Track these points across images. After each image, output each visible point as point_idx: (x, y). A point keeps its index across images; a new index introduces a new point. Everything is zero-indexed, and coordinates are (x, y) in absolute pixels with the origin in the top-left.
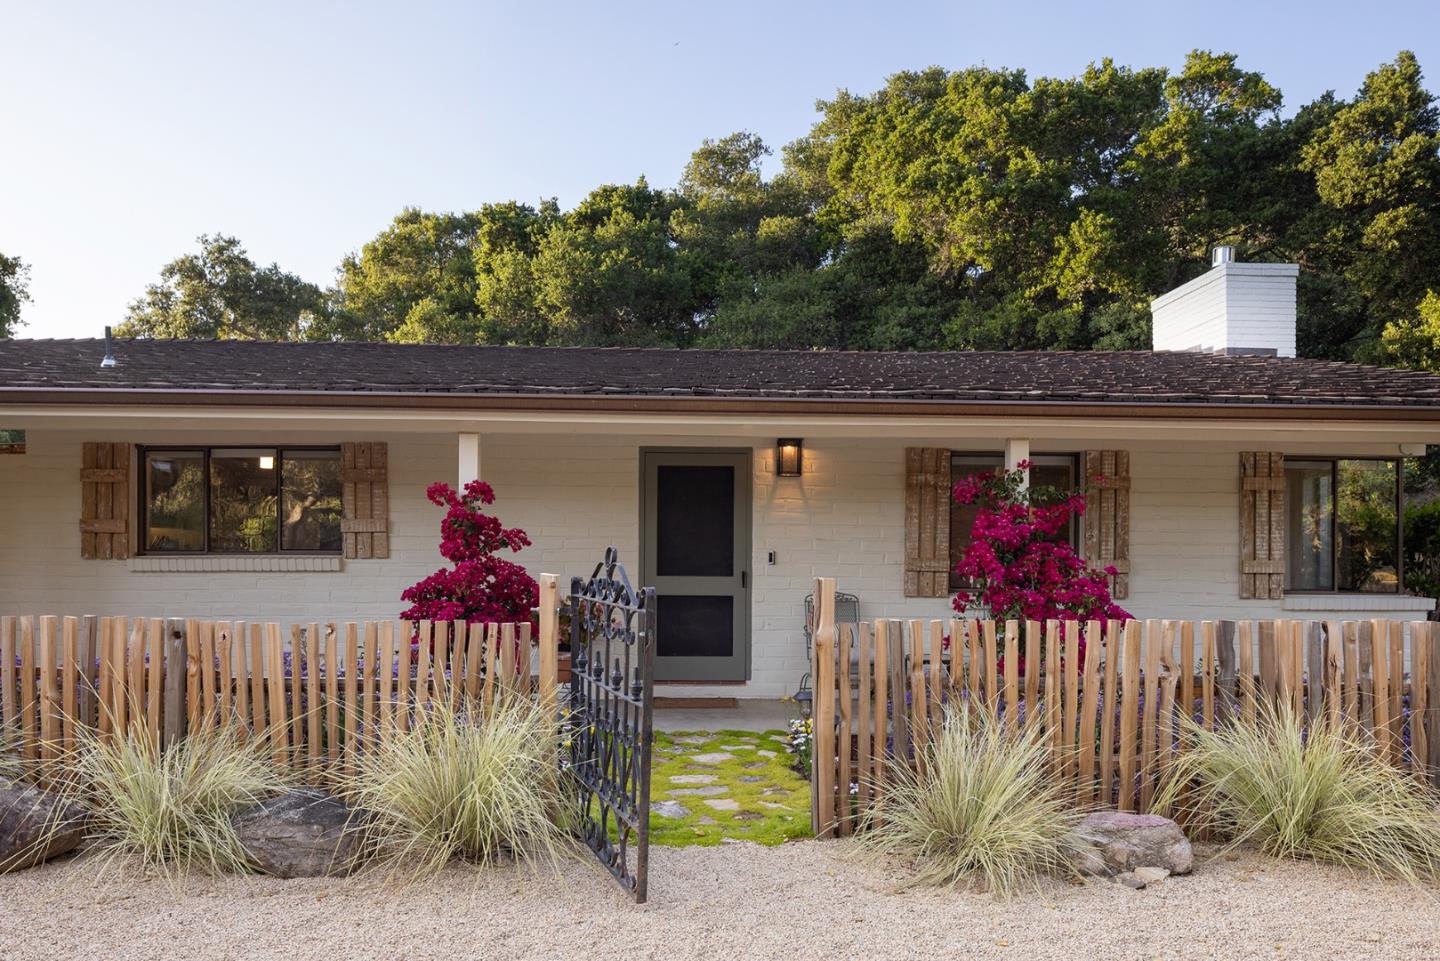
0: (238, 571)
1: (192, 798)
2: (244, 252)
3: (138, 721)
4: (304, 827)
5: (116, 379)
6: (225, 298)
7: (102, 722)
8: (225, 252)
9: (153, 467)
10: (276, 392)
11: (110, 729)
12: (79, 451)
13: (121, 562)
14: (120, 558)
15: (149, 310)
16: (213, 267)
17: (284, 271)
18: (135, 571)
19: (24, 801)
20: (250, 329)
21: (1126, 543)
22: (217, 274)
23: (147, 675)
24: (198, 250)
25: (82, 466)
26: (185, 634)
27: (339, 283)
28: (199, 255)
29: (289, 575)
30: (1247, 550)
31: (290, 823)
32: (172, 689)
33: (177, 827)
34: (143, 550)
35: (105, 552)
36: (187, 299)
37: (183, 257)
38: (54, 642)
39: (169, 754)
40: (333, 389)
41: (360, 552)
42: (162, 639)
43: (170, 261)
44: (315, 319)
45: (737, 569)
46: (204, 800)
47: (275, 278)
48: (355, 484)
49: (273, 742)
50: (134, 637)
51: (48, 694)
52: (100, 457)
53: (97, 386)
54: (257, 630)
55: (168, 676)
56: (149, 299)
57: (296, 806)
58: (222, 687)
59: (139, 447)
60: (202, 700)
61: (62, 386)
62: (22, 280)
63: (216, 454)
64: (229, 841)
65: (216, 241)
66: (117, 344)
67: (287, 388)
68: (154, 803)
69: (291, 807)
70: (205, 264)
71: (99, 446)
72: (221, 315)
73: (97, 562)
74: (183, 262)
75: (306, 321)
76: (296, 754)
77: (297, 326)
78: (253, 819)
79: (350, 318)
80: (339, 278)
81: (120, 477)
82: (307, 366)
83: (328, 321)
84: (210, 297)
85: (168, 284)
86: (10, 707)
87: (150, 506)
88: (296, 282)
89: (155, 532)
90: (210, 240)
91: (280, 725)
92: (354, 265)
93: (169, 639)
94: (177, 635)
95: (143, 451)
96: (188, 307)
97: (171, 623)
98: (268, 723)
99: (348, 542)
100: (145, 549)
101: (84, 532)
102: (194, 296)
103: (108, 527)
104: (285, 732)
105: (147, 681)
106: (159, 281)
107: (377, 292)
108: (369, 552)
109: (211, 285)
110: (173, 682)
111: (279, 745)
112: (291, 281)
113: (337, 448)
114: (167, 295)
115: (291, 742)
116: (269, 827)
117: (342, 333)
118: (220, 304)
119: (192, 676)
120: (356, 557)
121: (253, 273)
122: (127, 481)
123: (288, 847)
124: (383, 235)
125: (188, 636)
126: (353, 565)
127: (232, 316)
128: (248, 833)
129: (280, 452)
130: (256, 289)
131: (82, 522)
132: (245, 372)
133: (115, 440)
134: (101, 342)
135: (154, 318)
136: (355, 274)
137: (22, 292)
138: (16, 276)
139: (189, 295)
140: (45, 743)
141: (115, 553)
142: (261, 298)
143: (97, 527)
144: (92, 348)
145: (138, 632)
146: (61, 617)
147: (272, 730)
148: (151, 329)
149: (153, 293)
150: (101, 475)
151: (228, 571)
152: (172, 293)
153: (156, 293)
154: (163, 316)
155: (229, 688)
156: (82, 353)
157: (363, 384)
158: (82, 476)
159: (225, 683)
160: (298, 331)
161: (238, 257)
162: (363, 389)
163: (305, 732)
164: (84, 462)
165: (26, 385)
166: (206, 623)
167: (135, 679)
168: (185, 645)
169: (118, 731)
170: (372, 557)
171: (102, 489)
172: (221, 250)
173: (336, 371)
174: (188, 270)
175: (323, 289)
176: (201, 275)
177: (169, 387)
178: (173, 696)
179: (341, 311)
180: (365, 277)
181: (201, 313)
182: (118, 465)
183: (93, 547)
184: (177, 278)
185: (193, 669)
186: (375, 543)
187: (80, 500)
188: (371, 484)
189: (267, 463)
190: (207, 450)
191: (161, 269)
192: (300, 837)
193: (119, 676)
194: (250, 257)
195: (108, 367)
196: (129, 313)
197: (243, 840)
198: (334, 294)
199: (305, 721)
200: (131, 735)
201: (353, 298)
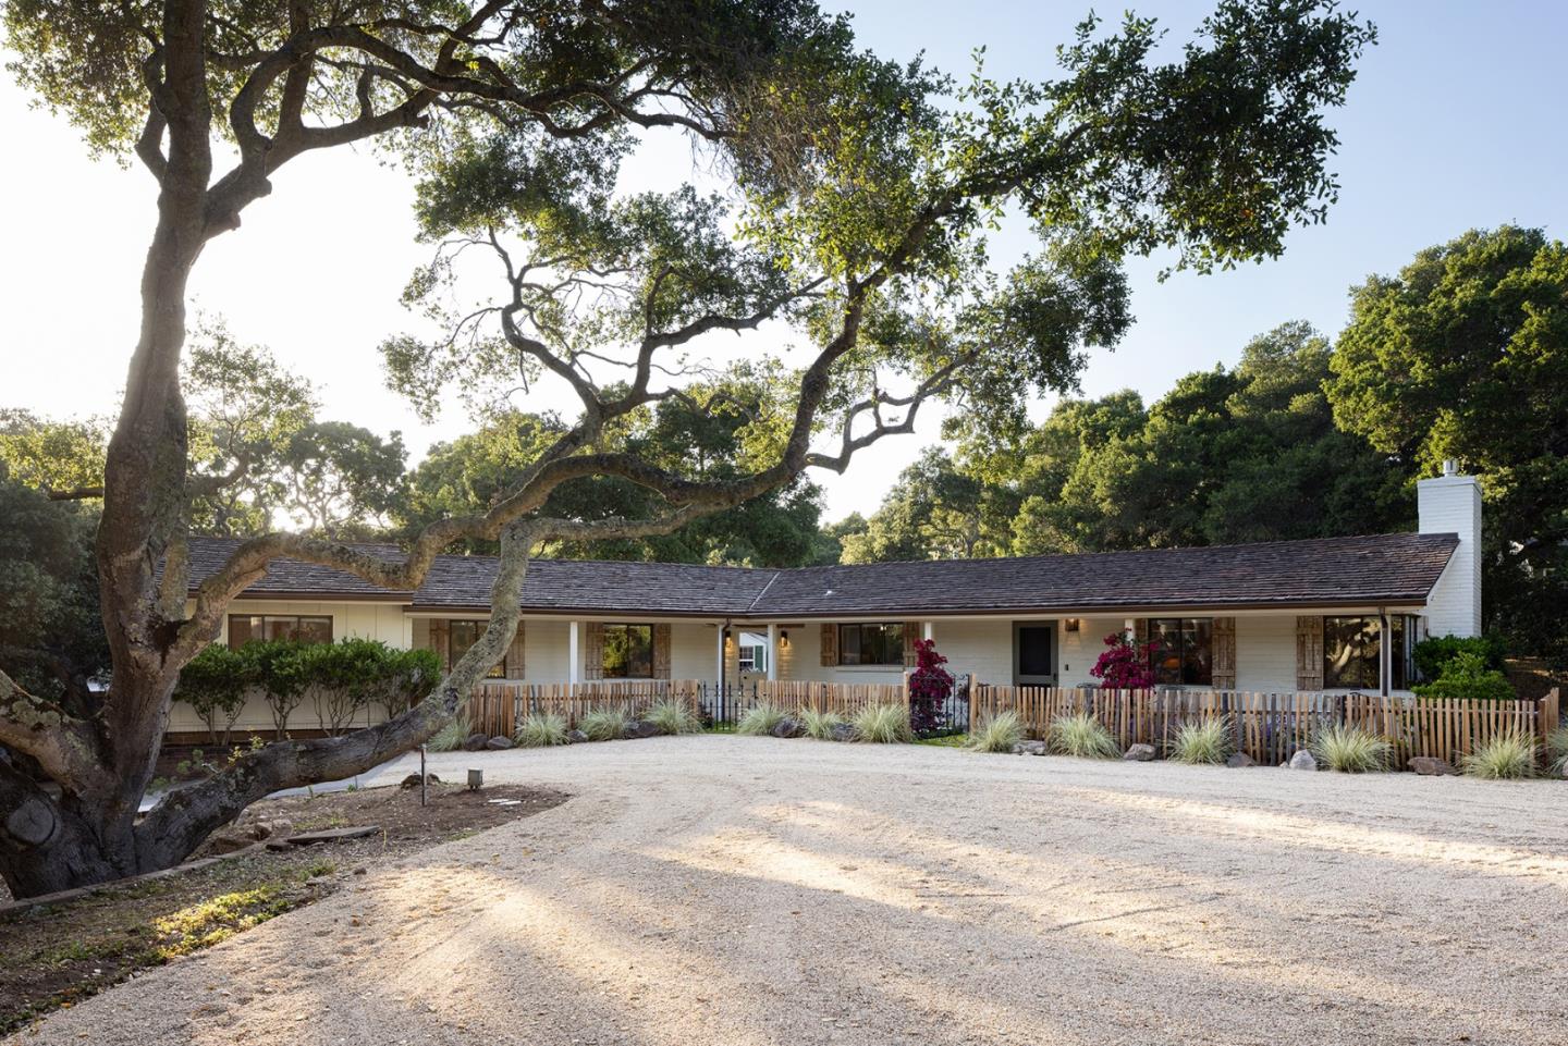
3: (816, 707)
11: (810, 708)
12: (820, 626)
13: (833, 667)
16: (929, 468)
18: (838, 671)
21: (1234, 662)
22: (931, 472)
25: (821, 632)
30: (1301, 665)
31: (839, 729)
35: (828, 663)
39: (821, 714)
45: (1052, 672)
48: (908, 637)
52: (827, 628)
59: (839, 624)
63: (864, 626)
68: (816, 725)
69: (842, 726)
73: (826, 668)
81: (833, 637)
89: (844, 656)
99: (905, 660)
100: (842, 663)
101: (822, 657)
103: (829, 653)
123: (840, 735)
131: (821, 652)
140: (797, 710)
141: (831, 664)
143: (825, 653)
150: (827, 635)
158: (821, 636)
171: (827, 640)
182: (832, 631)
183: (825, 661)
187: (820, 644)
188: (913, 637)
190: (860, 625)
195: (828, 596)
200: (814, 709)
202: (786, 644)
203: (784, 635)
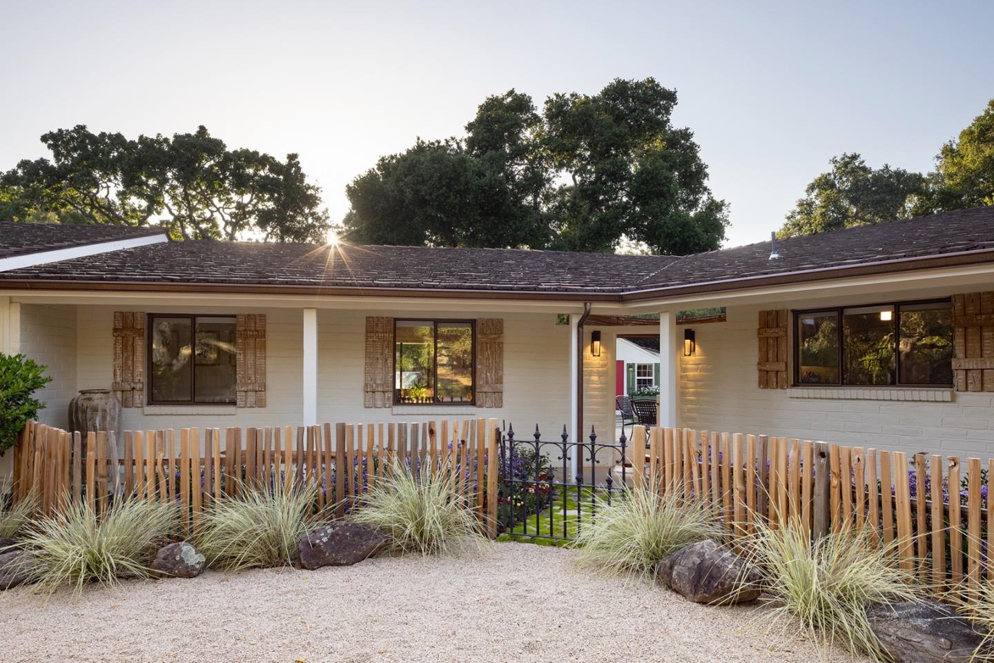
0: (864, 399)
1: (834, 586)
2: (863, 162)
3: (795, 517)
4: (932, 637)
5: (779, 267)
6: (849, 198)
7: (771, 513)
8: (849, 165)
9: (803, 324)
10: (896, 261)
11: (776, 518)
12: (756, 317)
13: (782, 390)
14: (782, 388)
15: (798, 217)
16: (841, 178)
17: (893, 168)
18: (791, 397)
19: (723, 560)
20: (868, 216)
22: (843, 182)
23: (801, 482)
24: (830, 169)
25: (758, 327)
26: (829, 455)
27: (938, 168)
28: (831, 172)
29: (905, 403)
31: (918, 629)
32: (819, 495)
33: (823, 606)
34: (796, 384)
35: (772, 384)
36: (823, 204)
37: (820, 176)
38: (741, 452)
39: (817, 544)
40: (947, 251)
41: (970, 387)
42: (812, 456)
43: (812, 181)
44: (919, 199)
46: (844, 590)
47: (886, 176)
48: (966, 329)
49: (900, 552)
50: (792, 454)
51: (738, 487)
52: (769, 319)
53: (767, 274)
54: (885, 456)
55: (816, 485)
56: (798, 210)
57: (924, 616)
58: (857, 498)
59: (793, 311)
60: (841, 508)
61: (746, 276)
62: (726, 213)
63: (848, 312)
64: (864, 628)
65: (843, 159)
66: (779, 243)
67: (905, 256)
68: (807, 584)
69: (918, 615)
70: (835, 177)
71: (769, 313)
72: (847, 210)
73: (769, 390)
74: (820, 179)
75: (911, 203)
76: (921, 566)
77: (904, 208)
78: (884, 616)
79: (949, 193)
80: (938, 164)
81: (782, 333)
82: (920, 236)
83: (929, 199)
84: (838, 200)
85: (810, 197)
86: (716, 492)
87: (801, 348)
88: (903, 175)
89: (804, 369)
90: (838, 159)
91: (906, 539)
92: (952, 151)
93: (817, 458)
94: (822, 455)
95: (797, 314)
96: (824, 210)
97: (818, 445)
98: (895, 535)
99: (959, 378)
100: (798, 382)
101: (760, 370)
102: (828, 201)
103: (775, 367)
104: (910, 544)
105: (801, 486)
106: (804, 196)
107: (973, 167)
108: (980, 386)
109: (840, 191)
110: (820, 489)
111: (905, 554)
112: (899, 175)
113: (948, 300)
114: (810, 204)
115: (916, 553)
116: (900, 628)
117: (943, 206)
118: (845, 203)
119: (834, 487)
120: (967, 390)
121: (870, 176)
122: (787, 336)
123: (917, 651)
124: (979, 119)
125: (831, 456)
126: (963, 397)
127: (855, 210)
128: (881, 627)
129: (897, 307)
130: (872, 187)
131: (759, 364)
132: (869, 248)
133: (778, 308)
134: (769, 244)
135: (802, 222)
136: (952, 157)
137: (726, 220)
138: (723, 211)
139: (825, 201)
140: (735, 524)
141: (779, 385)
142: (876, 193)
143: (768, 367)
144: (764, 248)
145: (795, 450)
146: (745, 434)
147: (900, 542)
148: (800, 230)
149: (801, 205)
150: (771, 332)
151: (857, 399)
152: (813, 203)
153: (803, 204)
154: (808, 219)
155: (863, 502)
156: (758, 252)
157: (976, 244)
158: (759, 334)
159: (860, 495)
160: (905, 211)
161: (858, 167)
162: (975, 248)
163: (929, 547)
164: (760, 324)
165: (725, 279)
166: (844, 448)
167: (793, 485)
168: (828, 462)
169: (782, 521)
170: (982, 390)
171: (771, 341)
172: (846, 165)
173: (947, 236)
174: (824, 184)
175: (925, 176)
176: (833, 186)
177: (814, 268)
178: (820, 500)
179: (941, 189)
180: (962, 158)
181: (833, 212)
182: (781, 325)
183: (766, 381)
184: (816, 191)
185: (834, 482)
186: (985, 378)
187: (757, 349)
188: (981, 328)
189: (886, 316)
190: (841, 310)
191: (806, 187)
192: (927, 644)
193: (782, 481)
194: (867, 165)
195: (774, 259)
196: (786, 221)
197: (875, 632)
198: (934, 177)
199: (929, 538)
200: (790, 525)
201: (951, 176)
202: (692, 350)
203: (690, 335)
